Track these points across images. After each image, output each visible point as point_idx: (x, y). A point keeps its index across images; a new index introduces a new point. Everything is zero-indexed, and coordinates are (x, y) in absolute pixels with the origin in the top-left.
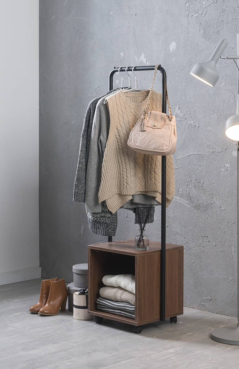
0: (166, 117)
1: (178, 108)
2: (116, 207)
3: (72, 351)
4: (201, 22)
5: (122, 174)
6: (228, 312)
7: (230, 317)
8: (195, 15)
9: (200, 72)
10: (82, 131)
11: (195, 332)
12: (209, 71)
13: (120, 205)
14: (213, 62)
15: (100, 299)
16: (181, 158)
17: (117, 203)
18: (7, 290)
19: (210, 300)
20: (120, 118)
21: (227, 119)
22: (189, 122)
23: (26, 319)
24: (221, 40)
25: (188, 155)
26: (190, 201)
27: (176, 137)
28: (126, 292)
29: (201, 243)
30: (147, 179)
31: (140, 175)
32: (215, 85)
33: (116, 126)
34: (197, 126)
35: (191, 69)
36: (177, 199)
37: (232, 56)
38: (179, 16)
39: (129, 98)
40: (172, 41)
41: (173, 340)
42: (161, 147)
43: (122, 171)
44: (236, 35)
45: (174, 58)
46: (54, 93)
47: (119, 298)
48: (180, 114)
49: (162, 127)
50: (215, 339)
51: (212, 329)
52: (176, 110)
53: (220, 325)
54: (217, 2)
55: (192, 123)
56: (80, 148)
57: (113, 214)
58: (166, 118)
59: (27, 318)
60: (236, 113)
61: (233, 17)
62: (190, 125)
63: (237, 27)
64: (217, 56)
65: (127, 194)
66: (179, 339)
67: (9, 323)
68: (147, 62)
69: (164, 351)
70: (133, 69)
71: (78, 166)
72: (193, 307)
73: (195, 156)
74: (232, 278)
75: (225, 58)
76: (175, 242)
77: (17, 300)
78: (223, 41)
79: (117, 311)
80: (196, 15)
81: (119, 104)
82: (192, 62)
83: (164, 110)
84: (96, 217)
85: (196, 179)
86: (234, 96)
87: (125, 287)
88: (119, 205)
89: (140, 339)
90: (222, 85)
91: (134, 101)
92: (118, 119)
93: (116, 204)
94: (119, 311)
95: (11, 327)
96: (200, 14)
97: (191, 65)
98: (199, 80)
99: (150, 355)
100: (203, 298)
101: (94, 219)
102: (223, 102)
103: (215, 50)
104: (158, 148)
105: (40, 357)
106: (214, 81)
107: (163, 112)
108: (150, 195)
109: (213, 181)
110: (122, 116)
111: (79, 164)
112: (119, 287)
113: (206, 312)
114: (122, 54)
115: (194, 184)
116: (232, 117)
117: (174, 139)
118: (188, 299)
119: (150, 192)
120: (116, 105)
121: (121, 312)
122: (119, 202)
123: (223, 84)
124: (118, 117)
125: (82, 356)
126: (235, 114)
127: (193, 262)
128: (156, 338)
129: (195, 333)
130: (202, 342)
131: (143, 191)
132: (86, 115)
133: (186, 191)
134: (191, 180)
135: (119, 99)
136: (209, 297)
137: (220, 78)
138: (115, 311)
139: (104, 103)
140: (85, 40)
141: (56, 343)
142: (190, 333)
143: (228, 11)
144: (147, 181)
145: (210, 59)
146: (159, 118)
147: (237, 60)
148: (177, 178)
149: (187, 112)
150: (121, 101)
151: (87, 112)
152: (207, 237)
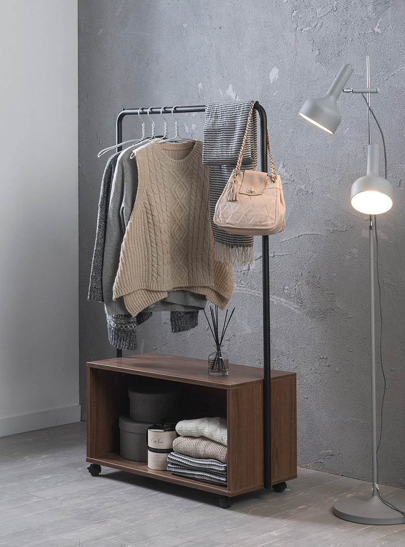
0: (267, 178)
1: (282, 166)
2: (138, 308)
3: (126, 534)
4: (315, 39)
5: (151, 260)
6: (358, 474)
7: (361, 482)
8: (306, 29)
9: (314, 112)
10: (100, 199)
11: (309, 504)
12: (327, 110)
13: (145, 305)
14: (332, 98)
15: (172, 455)
16: (288, 239)
17: (140, 303)
18: (31, 440)
19: (332, 455)
20: (152, 179)
21: (353, 182)
22: (298, 186)
23: (58, 485)
24: (344, 65)
25: (297, 236)
26: (300, 305)
27: (283, 206)
28: (213, 444)
29: (318, 368)
30: (192, 269)
31: (181, 263)
32: (336, 132)
33: (146, 190)
34: (310, 192)
35: (300, 108)
36: (281, 302)
37: (360, 88)
38: (283, 31)
39: (167, 151)
40: (273, 67)
41: (277, 517)
42: (264, 222)
43: (151, 255)
44: (366, 58)
45: (276, 91)
47: (202, 453)
48: (286, 174)
49: (263, 192)
50: (339, 516)
51: (335, 500)
52: (280, 168)
53: (347, 494)
54: (338, 10)
55: (303, 187)
56: (98, 224)
58: (267, 180)
59: (60, 484)
61: (360, 32)
62: (300, 190)
63: (367, 46)
64: (339, 89)
65: (157, 290)
66: (285, 516)
67: (33, 492)
68: (237, 97)
69: (264, 534)
70: (172, 110)
71: (95, 249)
72: (307, 466)
73: (307, 236)
74: (364, 422)
75: (349, 92)
76: (279, 367)
77: (45, 456)
78: (346, 67)
79: (198, 473)
80: (307, 29)
81: (152, 160)
82: (302, 98)
83: (264, 168)
84: (120, 324)
85: (309, 272)
86: (364, 148)
87: (211, 435)
88: (142, 306)
89: (228, 516)
90: (345, 131)
91: (173, 155)
92: (149, 180)
93: (138, 304)
94: (200, 474)
95: (36, 498)
96: (313, 27)
97: (300, 101)
98: (313, 125)
99: (243, 540)
100: (321, 452)
101: (117, 326)
102: (347, 157)
103: (335, 79)
104: (259, 224)
105: (79, 544)
106: (334, 125)
107: (263, 171)
108: (196, 293)
109: (334, 275)
110: (155, 177)
111: (97, 246)
112: (202, 436)
113: (325, 473)
114: (200, 85)
115: (306, 279)
116: (360, 179)
117: (282, 210)
118: (299, 454)
119: (195, 287)
120: (147, 161)
121: (205, 474)
122: (144, 301)
123: (348, 129)
124: (149, 178)
125: (142, 542)
126: (365, 174)
127: (306, 397)
128: (252, 514)
129: (310, 506)
130: (319, 520)
131: (184, 286)
132: (104, 176)
133: (295, 289)
134: (302, 273)
135: (151, 152)
136: (330, 451)
137: (343, 121)
138: (195, 473)
139: (131, 158)
140: (146, 65)
141: (103, 522)
142: (302, 507)
143: (353, 23)
144: (191, 271)
145: (328, 92)
146: (257, 180)
147: (366, 95)
148: (281, 270)
149: (295, 171)
150: (155, 156)
151: (105, 172)
152: (327, 358)
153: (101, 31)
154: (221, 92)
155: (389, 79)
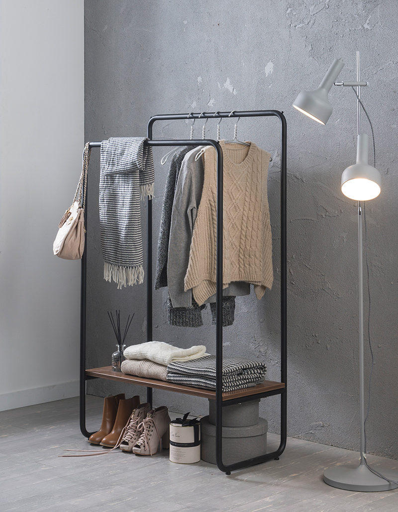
2: (204, 297)
3: (129, 500)
4: (308, 35)
5: (214, 254)
6: (347, 444)
7: (349, 452)
8: (299, 26)
9: (307, 104)
12: (319, 102)
14: (324, 90)
18: (39, 412)
19: (322, 427)
21: (343, 170)
24: (335, 60)
29: (309, 345)
32: (327, 123)
33: (211, 189)
35: (294, 100)
37: (350, 82)
38: (277, 27)
40: (268, 62)
41: (270, 484)
44: (356, 53)
45: (271, 85)
46: (106, 133)
50: (326, 481)
51: (325, 469)
53: (336, 463)
54: (330, 8)
57: (200, 306)
60: (356, 161)
61: (350, 28)
63: (357, 42)
64: (330, 82)
66: (278, 484)
67: (41, 461)
68: (235, 90)
69: (258, 500)
72: (299, 437)
73: (299, 221)
74: (352, 396)
75: (340, 85)
77: (53, 427)
78: (337, 61)
80: (301, 25)
82: (295, 91)
86: (354, 138)
89: (224, 483)
90: (336, 122)
93: (204, 293)
95: (45, 466)
96: (306, 24)
97: (294, 94)
98: (306, 116)
99: (239, 506)
100: (312, 424)
102: (338, 147)
103: (327, 73)
106: (326, 116)
113: (316, 443)
114: (199, 79)
116: (350, 167)
118: (291, 425)
122: (209, 291)
123: (338, 120)
125: (144, 507)
126: (355, 163)
127: (298, 372)
128: (247, 481)
129: (301, 474)
136: (321, 422)
137: (334, 112)
139: (196, 160)
140: (149, 60)
141: (108, 488)
142: (295, 475)
143: (344, 20)
145: (320, 85)
147: (356, 88)
149: (289, 159)
153: (106, 27)
154: (219, 85)
155: (378, 73)
